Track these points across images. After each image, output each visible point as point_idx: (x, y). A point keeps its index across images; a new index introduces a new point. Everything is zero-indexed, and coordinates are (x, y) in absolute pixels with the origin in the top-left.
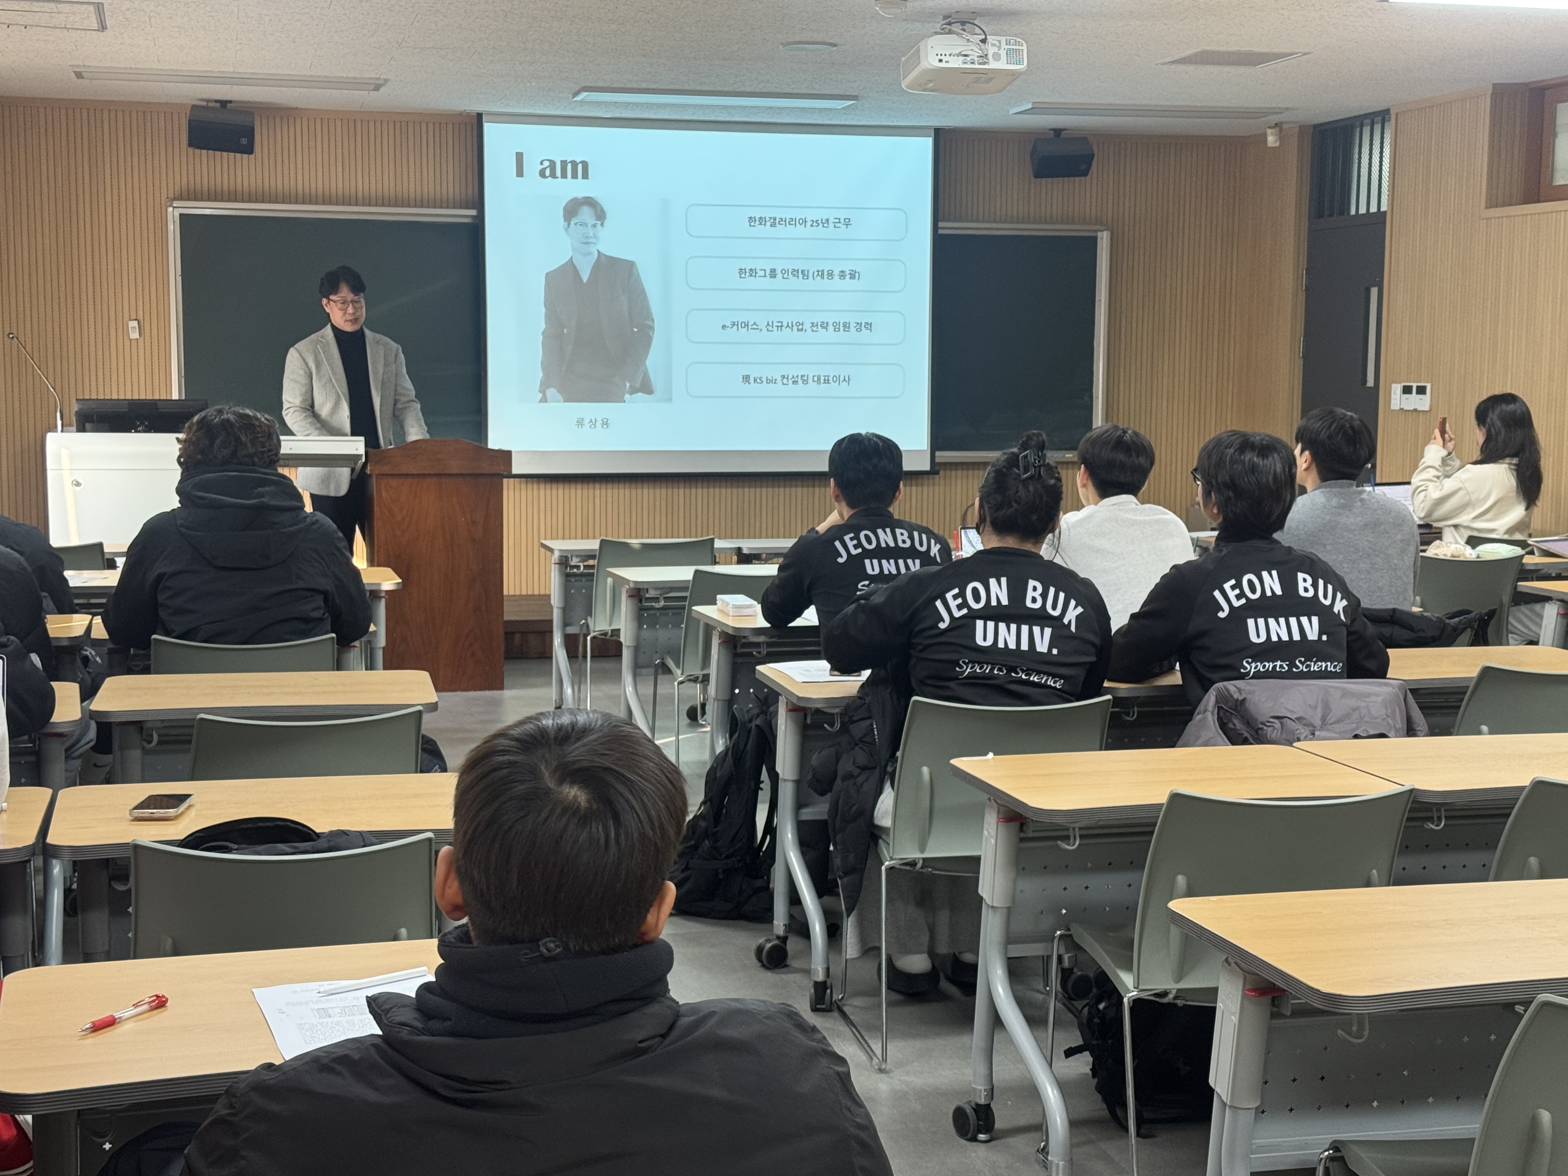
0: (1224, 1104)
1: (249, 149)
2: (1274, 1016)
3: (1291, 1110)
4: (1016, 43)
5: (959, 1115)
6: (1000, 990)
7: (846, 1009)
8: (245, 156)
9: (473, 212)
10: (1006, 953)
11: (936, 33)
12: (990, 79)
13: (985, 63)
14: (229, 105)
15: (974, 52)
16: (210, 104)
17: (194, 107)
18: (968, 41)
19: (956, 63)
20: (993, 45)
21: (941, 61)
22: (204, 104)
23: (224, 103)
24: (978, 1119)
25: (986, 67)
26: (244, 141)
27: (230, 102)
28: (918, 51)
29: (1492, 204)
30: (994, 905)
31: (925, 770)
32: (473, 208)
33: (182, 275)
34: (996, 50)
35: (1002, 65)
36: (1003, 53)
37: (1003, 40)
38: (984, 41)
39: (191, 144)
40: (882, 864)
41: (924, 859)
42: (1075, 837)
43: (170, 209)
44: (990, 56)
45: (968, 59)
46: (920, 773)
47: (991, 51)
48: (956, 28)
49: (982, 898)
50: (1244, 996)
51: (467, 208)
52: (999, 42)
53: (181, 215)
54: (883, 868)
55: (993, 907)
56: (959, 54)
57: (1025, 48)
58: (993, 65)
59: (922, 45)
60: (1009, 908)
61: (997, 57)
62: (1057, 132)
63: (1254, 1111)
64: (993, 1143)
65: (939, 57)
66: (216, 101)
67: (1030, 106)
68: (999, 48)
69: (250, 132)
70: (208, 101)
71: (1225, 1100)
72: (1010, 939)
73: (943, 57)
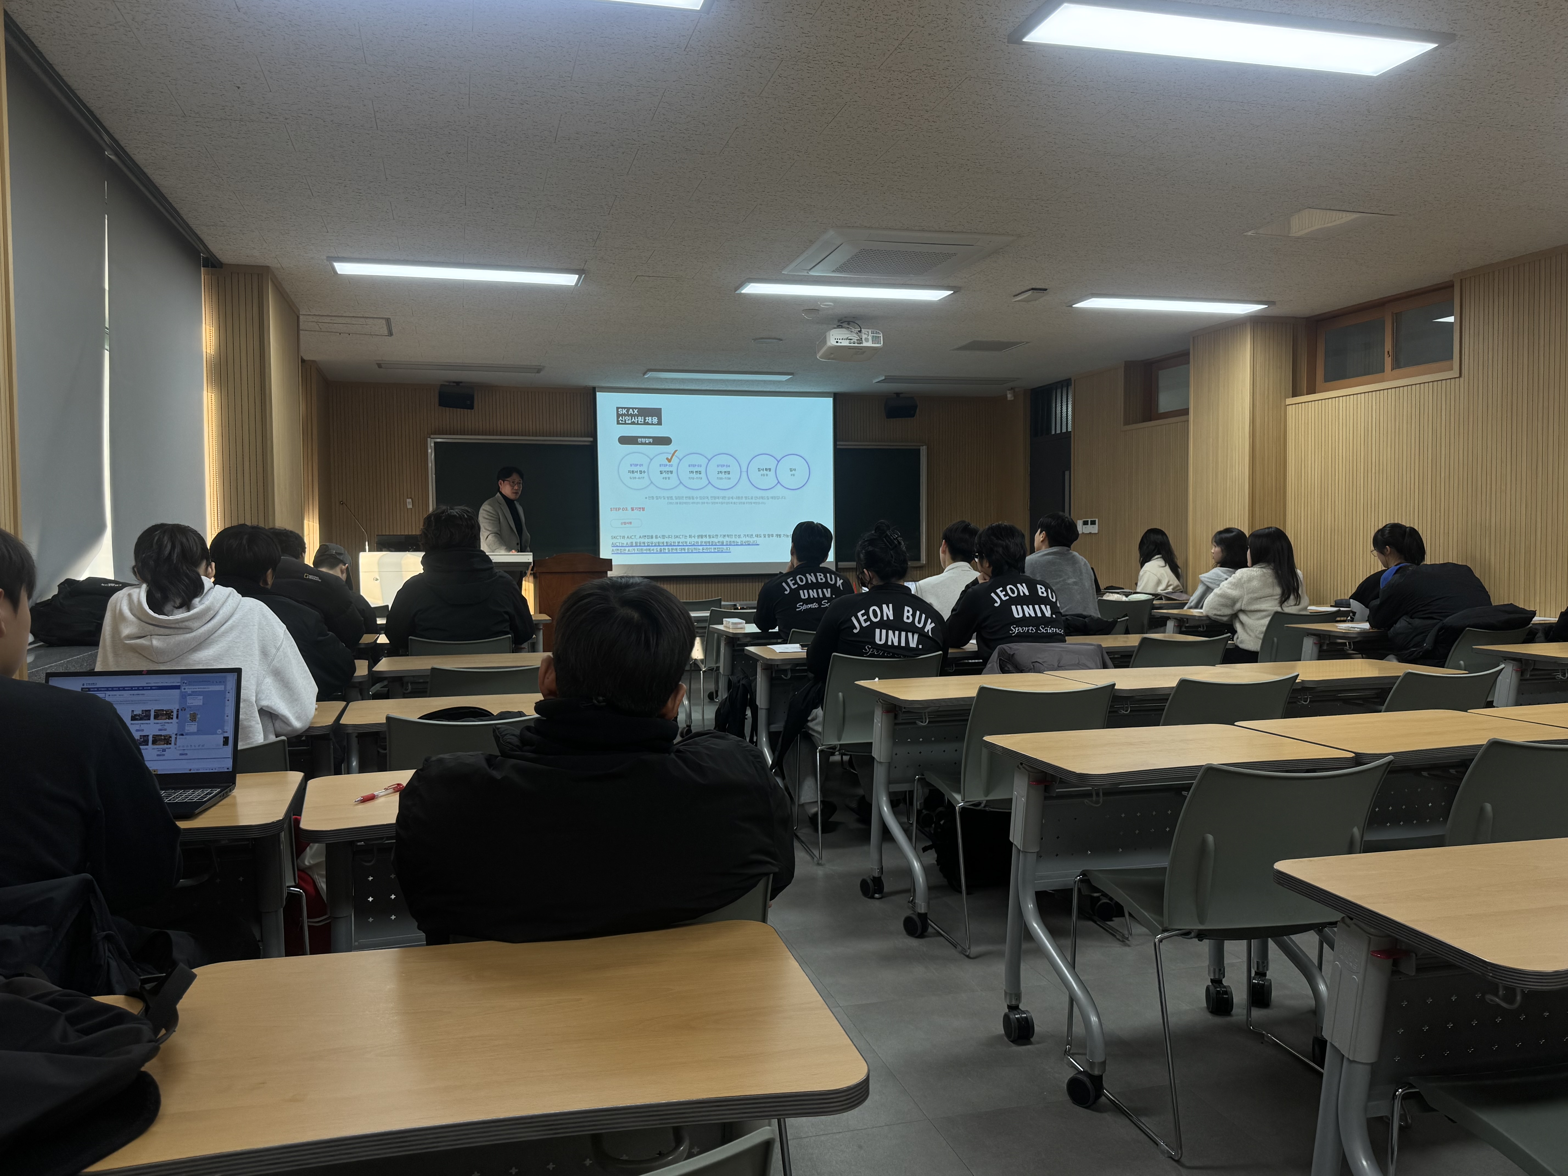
0: (1019, 851)
1: (471, 407)
2: (1046, 798)
3: (1057, 855)
4: (877, 333)
5: (864, 885)
6: (885, 809)
7: (799, 834)
8: (469, 410)
9: (591, 439)
10: (888, 788)
11: (835, 328)
12: (864, 352)
13: (860, 343)
14: (461, 384)
15: (855, 337)
16: (451, 384)
17: (442, 385)
18: (852, 332)
19: (846, 343)
20: (865, 334)
21: (837, 342)
22: (447, 384)
23: (458, 383)
24: (875, 886)
25: (861, 345)
26: (468, 402)
27: (461, 382)
28: (825, 337)
29: (1127, 422)
30: (881, 761)
31: (840, 694)
32: (591, 437)
33: (435, 474)
34: (866, 336)
35: (869, 344)
36: (870, 338)
37: (870, 331)
38: (860, 331)
39: (440, 404)
40: (817, 749)
41: (840, 745)
42: (926, 718)
43: (429, 439)
44: (863, 339)
45: (852, 341)
46: (837, 696)
47: (864, 337)
48: (845, 325)
49: (874, 758)
50: (1029, 785)
51: (588, 437)
52: (868, 332)
53: (435, 443)
54: (818, 750)
55: (880, 762)
56: (847, 339)
57: (881, 335)
58: (865, 344)
59: (827, 334)
60: (889, 763)
61: (867, 340)
62: (898, 394)
63: (1036, 854)
64: (883, 899)
65: (837, 340)
66: (454, 382)
67: (883, 378)
68: (868, 335)
69: (471, 398)
70: (450, 382)
71: (1019, 847)
72: (890, 782)
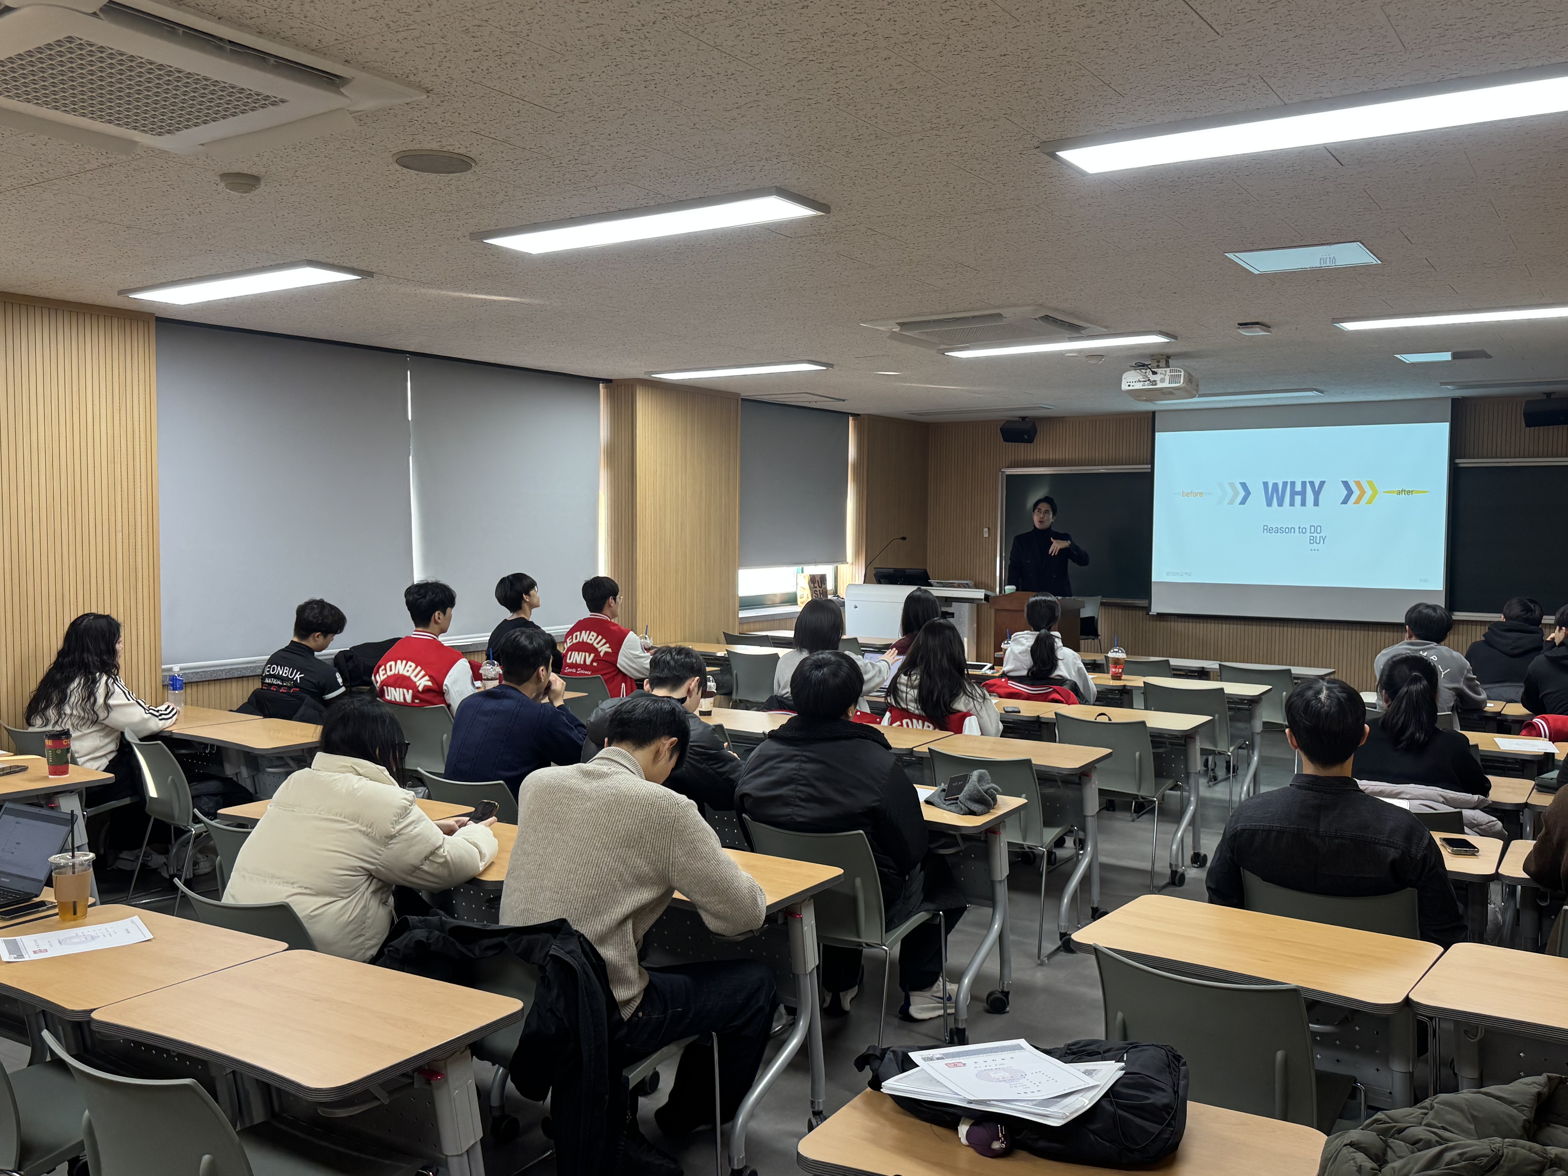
1: (1030, 440)
4: (1177, 372)
9: (1150, 466)
13: (1156, 384)
14: (1025, 419)
15: (1149, 379)
16: (1015, 420)
17: (1008, 422)
18: (1144, 373)
19: (1138, 386)
20: (1161, 374)
21: (1129, 386)
22: (1012, 419)
26: (1026, 437)
27: (1026, 417)
34: (1162, 376)
35: (1166, 384)
36: (1167, 378)
37: (1168, 369)
38: (1156, 372)
39: (1004, 440)
43: (1001, 473)
44: (1158, 380)
45: (1146, 383)
47: (1159, 378)
51: (1145, 465)
53: (1004, 475)
56: (1142, 381)
57: (1182, 374)
58: (1160, 385)
61: (1162, 380)
65: (1129, 384)
66: (1018, 417)
68: (1165, 375)
69: (1035, 431)
73: (1131, 384)
